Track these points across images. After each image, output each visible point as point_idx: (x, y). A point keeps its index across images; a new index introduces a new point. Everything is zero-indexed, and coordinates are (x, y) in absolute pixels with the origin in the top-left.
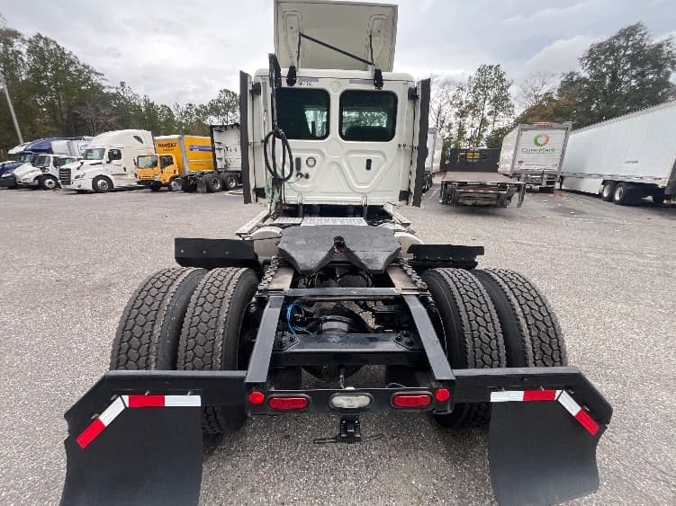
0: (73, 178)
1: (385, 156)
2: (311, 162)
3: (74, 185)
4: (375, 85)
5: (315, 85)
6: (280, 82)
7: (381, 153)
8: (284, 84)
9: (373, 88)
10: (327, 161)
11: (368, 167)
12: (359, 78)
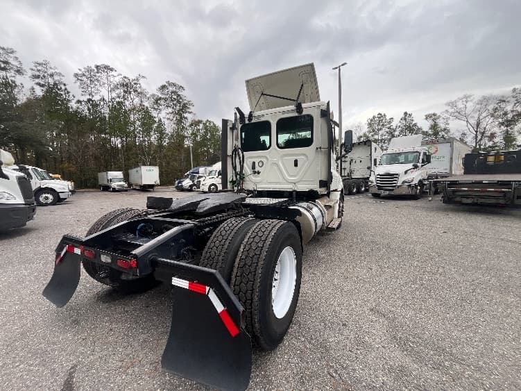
0: (201, 185)
1: (307, 157)
2: (261, 164)
3: (201, 189)
4: (297, 112)
5: (263, 119)
6: (244, 121)
7: (304, 155)
8: (247, 122)
9: (297, 114)
10: (270, 163)
11: (296, 165)
12: (288, 110)
